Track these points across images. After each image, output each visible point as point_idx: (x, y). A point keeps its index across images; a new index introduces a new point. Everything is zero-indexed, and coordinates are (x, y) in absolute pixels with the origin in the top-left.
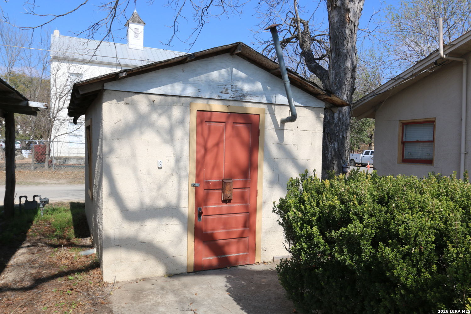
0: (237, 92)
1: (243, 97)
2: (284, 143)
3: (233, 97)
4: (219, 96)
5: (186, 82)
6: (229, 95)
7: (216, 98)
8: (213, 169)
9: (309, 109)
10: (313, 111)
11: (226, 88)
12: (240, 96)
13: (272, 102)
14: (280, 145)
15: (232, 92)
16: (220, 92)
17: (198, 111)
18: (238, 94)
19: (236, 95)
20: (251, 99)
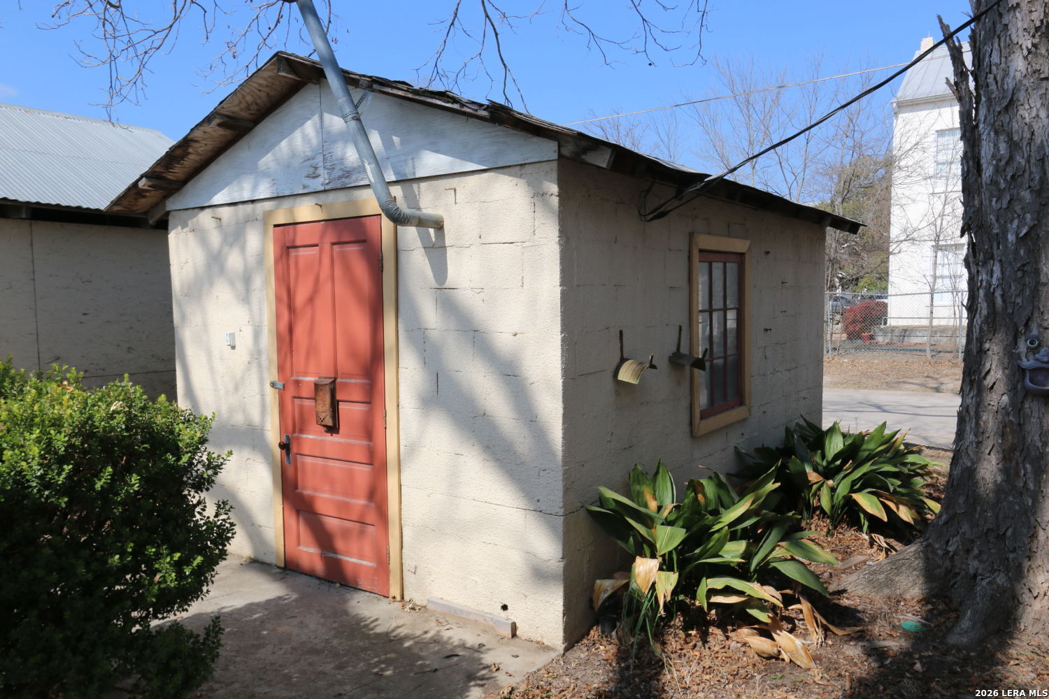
0: (333, 169)
1: (347, 177)
2: (447, 284)
3: (327, 181)
4: (304, 187)
5: (253, 170)
6: (321, 180)
7: (301, 192)
8: (308, 354)
9: (510, 175)
10: (521, 176)
11: (313, 165)
12: (340, 177)
13: (405, 174)
14: (438, 291)
15: (326, 171)
16: (306, 177)
17: (276, 226)
18: (337, 173)
19: (333, 176)
20: (362, 179)
